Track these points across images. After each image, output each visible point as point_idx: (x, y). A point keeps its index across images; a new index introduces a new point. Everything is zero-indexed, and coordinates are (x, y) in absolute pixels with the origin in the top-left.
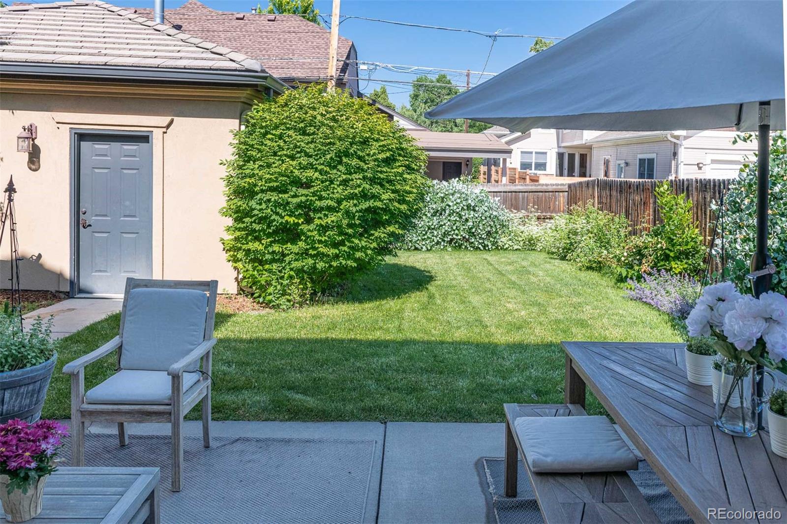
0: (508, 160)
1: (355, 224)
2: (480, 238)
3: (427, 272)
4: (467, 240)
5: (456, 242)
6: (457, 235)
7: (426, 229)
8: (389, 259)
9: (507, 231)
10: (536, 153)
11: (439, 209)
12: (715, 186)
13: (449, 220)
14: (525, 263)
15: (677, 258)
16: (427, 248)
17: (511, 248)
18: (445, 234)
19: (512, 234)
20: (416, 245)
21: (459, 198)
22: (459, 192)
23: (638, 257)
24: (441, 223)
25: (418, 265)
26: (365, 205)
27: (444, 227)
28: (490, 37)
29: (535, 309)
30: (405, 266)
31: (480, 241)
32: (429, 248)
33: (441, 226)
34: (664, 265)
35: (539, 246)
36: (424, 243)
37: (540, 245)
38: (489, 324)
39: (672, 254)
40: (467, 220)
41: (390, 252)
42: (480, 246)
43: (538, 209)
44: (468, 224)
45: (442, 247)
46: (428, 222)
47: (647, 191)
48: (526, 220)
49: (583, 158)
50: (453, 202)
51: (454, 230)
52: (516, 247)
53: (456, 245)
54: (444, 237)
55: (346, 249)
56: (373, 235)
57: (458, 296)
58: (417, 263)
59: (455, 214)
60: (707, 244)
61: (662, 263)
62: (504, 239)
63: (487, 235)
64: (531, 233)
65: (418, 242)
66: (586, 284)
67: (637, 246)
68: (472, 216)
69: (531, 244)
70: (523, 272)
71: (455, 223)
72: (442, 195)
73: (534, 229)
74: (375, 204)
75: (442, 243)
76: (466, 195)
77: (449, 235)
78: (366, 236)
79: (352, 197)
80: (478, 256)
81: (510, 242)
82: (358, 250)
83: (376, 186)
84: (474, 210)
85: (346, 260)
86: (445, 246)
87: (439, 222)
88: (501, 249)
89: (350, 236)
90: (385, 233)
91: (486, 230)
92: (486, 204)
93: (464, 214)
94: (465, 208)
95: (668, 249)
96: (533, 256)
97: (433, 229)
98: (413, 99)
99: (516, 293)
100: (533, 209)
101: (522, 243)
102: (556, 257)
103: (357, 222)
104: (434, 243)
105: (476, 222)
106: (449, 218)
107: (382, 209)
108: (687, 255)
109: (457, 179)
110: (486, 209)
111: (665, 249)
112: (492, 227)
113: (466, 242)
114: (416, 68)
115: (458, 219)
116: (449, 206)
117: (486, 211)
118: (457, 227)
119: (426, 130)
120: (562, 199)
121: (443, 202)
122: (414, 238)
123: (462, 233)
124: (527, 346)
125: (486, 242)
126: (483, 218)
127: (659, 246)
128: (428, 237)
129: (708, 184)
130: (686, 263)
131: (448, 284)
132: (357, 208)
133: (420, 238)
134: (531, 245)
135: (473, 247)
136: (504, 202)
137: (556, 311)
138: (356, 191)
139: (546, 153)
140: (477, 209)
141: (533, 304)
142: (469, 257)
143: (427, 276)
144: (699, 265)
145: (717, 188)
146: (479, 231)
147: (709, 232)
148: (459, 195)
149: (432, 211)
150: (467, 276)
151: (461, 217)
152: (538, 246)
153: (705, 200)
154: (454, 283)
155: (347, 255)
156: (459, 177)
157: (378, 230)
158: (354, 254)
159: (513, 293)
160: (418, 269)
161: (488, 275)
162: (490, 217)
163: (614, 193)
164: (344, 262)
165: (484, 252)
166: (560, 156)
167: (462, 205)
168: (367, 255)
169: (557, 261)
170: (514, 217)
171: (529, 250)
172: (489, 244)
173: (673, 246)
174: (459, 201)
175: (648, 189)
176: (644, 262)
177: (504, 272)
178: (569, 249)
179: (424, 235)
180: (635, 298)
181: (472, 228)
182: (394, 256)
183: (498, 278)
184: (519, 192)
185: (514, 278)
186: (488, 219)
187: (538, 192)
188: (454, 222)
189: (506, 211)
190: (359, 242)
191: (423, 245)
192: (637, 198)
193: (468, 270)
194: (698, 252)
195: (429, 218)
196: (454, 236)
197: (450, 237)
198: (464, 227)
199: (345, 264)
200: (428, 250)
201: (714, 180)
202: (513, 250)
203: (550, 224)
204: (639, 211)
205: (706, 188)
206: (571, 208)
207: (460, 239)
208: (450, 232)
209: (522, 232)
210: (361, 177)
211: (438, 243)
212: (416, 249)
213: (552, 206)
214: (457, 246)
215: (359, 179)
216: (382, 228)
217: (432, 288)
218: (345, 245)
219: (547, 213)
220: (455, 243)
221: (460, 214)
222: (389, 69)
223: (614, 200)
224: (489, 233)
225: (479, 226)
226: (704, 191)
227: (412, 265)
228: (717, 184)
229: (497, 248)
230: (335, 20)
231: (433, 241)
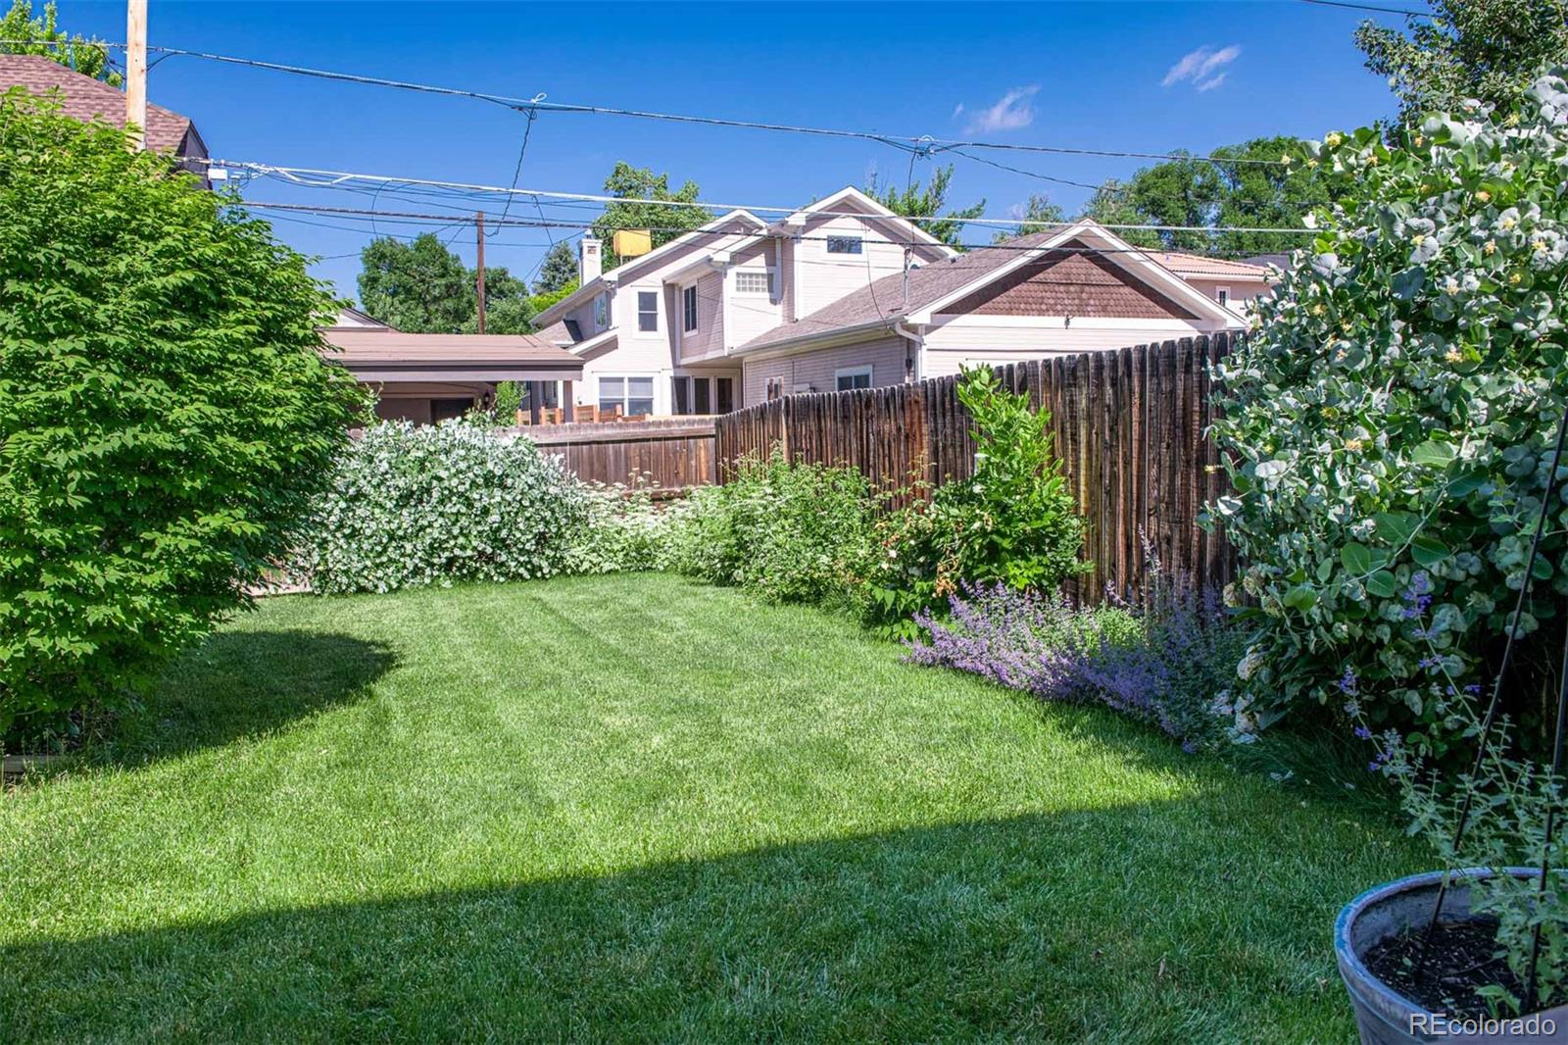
0: (575, 384)
1: (67, 508)
2: (522, 552)
3: (378, 646)
4: (490, 559)
5: (463, 565)
6: (463, 548)
7: (385, 540)
8: (236, 621)
9: (583, 530)
10: (631, 380)
11: (415, 487)
12: (1100, 367)
13: (441, 514)
14: (634, 601)
15: (1018, 552)
16: (389, 586)
17: (597, 569)
18: (434, 548)
19: (598, 537)
20: (362, 581)
21: (464, 459)
22: (463, 445)
23: (922, 560)
24: (420, 522)
25: (359, 631)
26: (104, 444)
27: (428, 530)
28: (521, 109)
29: (687, 725)
30: (321, 636)
31: (522, 559)
32: (395, 585)
33: (422, 528)
34: (989, 572)
35: (661, 560)
36: (380, 574)
37: (663, 556)
38: (556, 796)
39: (1006, 544)
40: (486, 511)
41: (233, 599)
42: (522, 570)
43: (650, 479)
44: (490, 519)
45: (427, 581)
46: (389, 522)
47: (914, 407)
48: (627, 504)
49: (724, 386)
50: (448, 469)
51: (455, 538)
52: (607, 567)
53: (461, 571)
54: (431, 555)
55: (44, 597)
56: (150, 545)
57: (461, 708)
58: (356, 625)
59: (454, 499)
60: (1082, 513)
61: (983, 568)
62: (578, 551)
63: (537, 544)
64: (642, 531)
65: (365, 573)
66: (795, 638)
67: (919, 532)
68: (498, 499)
69: (641, 557)
70: (634, 622)
71: (457, 521)
72: (420, 454)
73: (648, 522)
74: (144, 438)
75: (428, 571)
76: (482, 451)
77: (444, 550)
78: (128, 549)
79: (52, 414)
80: (519, 594)
81: (593, 557)
82: (99, 599)
83: (148, 382)
84: (503, 487)
85: (52, 637)
86: (434, 578)
87: (416, 521)
88: (573, 573)
89: (55, 551)
90: (195, 536)
91: (535, 531)
92: (531, 469)
93: (477, 497)
94: (480, 481)
95: (998, 532)
96: (650, 583)
97: (401, 538)
98: (366, 286)
99: (626, 681)
100: (641, 479)
101: (621, 555)
102: (703, 580)
103: (76, 502)
104: (405, 572)
105: (509, 513)
106: (441, 509)
107: (174, 454)
108: (1038, 542)
109: (459, 419)
110: (531, 481)
111: (992, 532)
112: (547, 523)
113: (487, 563)
114: (351, 176)
115: (464, 510)
116: (440, 479)
117: (531, 487)
118: (461, 529)
119: (386, 331)
120: (703, 453)
121: (422, 470)
122: (354, 564)
123: (475, 543)
124: (695, 868)
125: (535, 560)
126: (526, 503)
127: (977, 525)
128: (390, 560)
129: (1080, 367)
130: (1040, 563)
131: (435, 674)
132: (74, 454)
133: (368, 563)
134: (643, 558)
135: (506, 575)
136: (575, 464)
137: (749, 722)
138: (65, 394)
139: (649, 380)
140: (509, 481)
141: (681, 707)
142: (495, 599)
143: (378, 659)
144: (1069, 564)
145: (1106, 373)
146: (518, 535)
147: (1086, 485)
148: (463, 452)
149: (395, 494)
150: (489, 646)
151: (470, 505)
152: (658, 561)
153: (1071, 408)
154: (452, 667)
155: (59, 620)
156: (463, 415)
157: (171, 528)
158: (79, 611)
159: (618, 680)
160: (354, 641)
161: (547, 639)
162: (542, 500)
163: (828, 424)
164: (43, 644)
165: (533, 583)
166: (680, 385)
167: (471, 475)
168: (129, 612)
169: (708, 588)
170: (599, 499)
171: (638, 570)
172: (544, 564)
173: (1008, 522)
174: (463, 465)
175: (917, 402)
176: (941, 569)
177: (585, 627)
178: (737, 559)
179: (380, 554)
180: (930, 661)
181: (499, 529)
182: (243, 607)
183: (572, 643)
184: (607, 442)
185: (613, 640)
186: (538, 504)
187: (648, 440)
188: (453, 518)
189: (579, 485)
190: (95, 571)
191: (379, 579)
192: (888, 427)
193: (488, 630)
194: (1062, 534)
195: (391, 512)
196: (457, 552)
197: (447, 554)
198: (480, 528)
199: (52, 648)
200: (391, 590)
201: (1098, 355)
202: (602, 574)
203: (680, 510)
204: (894, 458)
205: (1075, 378)
206: (736, 461)
207: (471, 558)
208: (446, 541)
209: (619, 533)
210: (82, 347)
211: (417, 571)
212: (362, 590)
213: (681, 469)
214: (465, 576)
215: (74, 352)
216: (183, 520)
217: (385, 690)
218: (37, 586)
219: (672, 485)
220: (459, 569)
221: (467, 498)
222: (283, 179)
223: (829, 440)
224: (542, 539)
225: (516, 523)
226: (1070, 385)
227: (341, 631)
228: (1106, 363)
229: (563, 571)
230: (136, 58)
231: (404, 567)
